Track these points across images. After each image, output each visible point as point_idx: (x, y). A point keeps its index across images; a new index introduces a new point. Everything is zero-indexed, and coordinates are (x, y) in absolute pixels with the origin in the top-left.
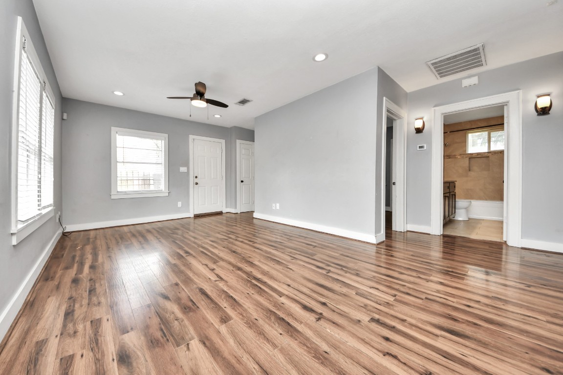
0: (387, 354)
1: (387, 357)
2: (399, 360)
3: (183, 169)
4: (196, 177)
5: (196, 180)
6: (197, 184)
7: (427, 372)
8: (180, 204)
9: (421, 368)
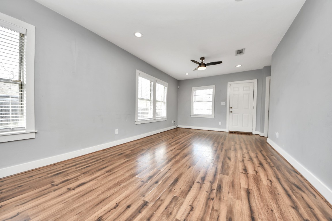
0: (117, 205)
1: (115, 205)
2: (112, 209)
3: (223, 103)
4: (231, 108)
5: (231, 110)
6: (231, 112)
7: (102, 220)
8: (220, 123)
9: (105, 218)
